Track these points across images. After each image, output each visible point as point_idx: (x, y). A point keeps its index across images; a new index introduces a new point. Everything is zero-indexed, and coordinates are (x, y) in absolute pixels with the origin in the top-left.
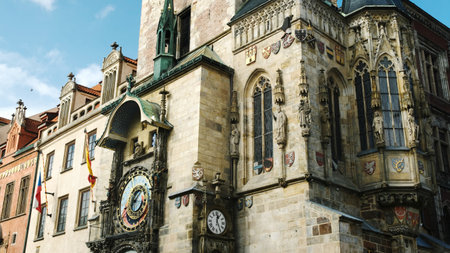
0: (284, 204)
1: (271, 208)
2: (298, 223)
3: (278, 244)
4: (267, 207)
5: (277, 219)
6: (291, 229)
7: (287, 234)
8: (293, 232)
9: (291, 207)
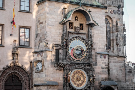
0: (118, 62)
1: (114, 63)
2: (122, 68)
3: (116, 73)
4: (112, 62)
5: (115, 66)
6: (120, 70)
7: (118, 71)
8: (120, 71)
9: (120, 64)
